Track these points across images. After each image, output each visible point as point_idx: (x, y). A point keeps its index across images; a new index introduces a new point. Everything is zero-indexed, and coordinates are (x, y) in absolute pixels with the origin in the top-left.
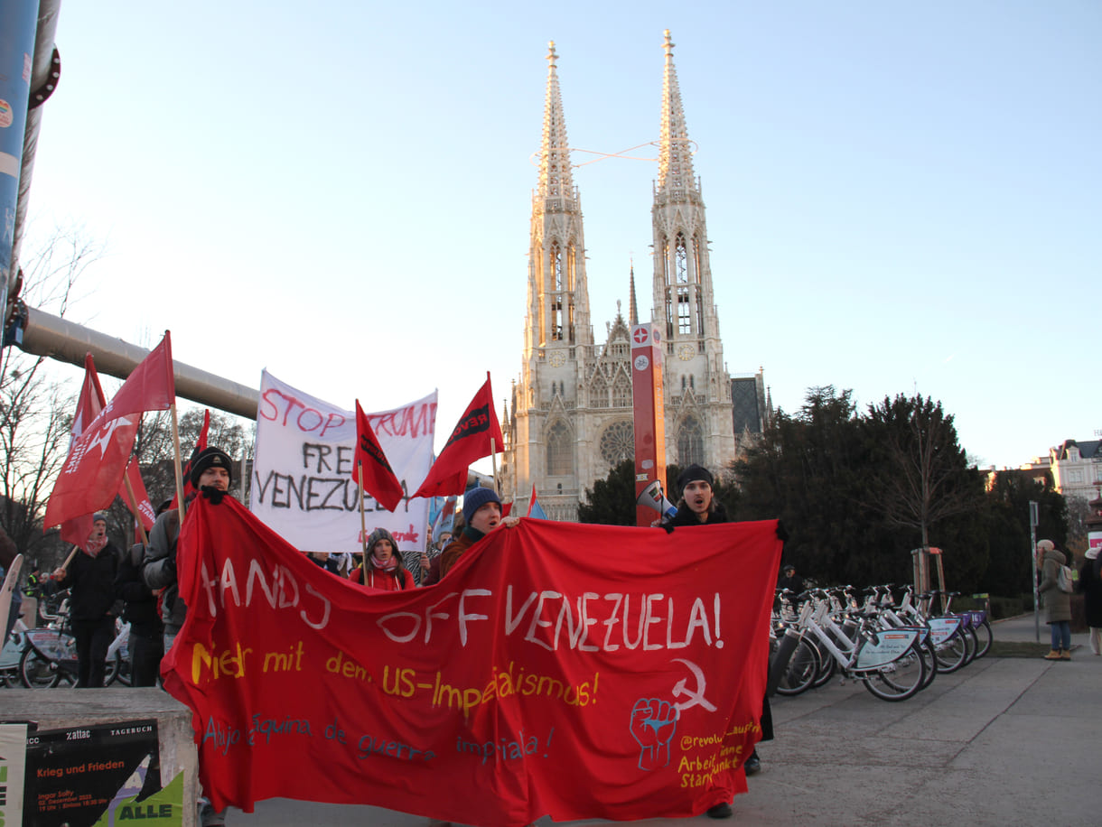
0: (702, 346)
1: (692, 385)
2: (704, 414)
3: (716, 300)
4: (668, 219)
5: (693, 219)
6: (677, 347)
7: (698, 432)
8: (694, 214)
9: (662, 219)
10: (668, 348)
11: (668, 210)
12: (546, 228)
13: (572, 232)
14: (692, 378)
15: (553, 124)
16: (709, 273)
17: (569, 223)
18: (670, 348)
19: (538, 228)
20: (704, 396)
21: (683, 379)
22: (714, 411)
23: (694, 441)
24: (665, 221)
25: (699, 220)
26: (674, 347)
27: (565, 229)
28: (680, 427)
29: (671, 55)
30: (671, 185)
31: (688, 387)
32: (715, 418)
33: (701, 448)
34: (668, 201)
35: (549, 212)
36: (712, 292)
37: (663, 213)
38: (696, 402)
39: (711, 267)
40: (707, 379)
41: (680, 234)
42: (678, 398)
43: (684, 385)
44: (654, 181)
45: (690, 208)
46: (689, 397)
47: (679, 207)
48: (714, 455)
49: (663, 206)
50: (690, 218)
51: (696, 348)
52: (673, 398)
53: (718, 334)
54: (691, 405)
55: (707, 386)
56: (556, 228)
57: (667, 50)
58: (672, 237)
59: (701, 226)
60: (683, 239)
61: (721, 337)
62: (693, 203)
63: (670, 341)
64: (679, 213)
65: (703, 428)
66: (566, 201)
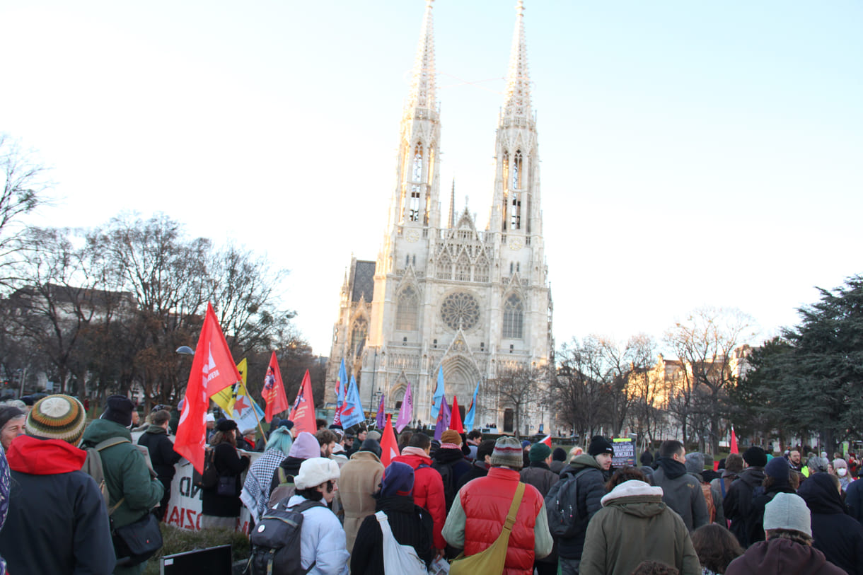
0: (528, 241)
1: (518, 270)
2: (526, 294)
3: (542, 207)
4: (511, 139)
5: (530, 141)
6: (509, 239)
7: (519, 308)
8: (531, 138)
9: (506, 137)
10: (502, 239)
11: (511, 131)
12: (414, 130)
13: (433, 137)
14: (518, 265)
15: (426, 50)
16: (538, 184)
17: (432, 130)
18: (504, 239)
19: (407, 130)
20: (527, 280)
21: (512, 265)
22: (536, 292)
23: (516, 315)
24: (508, 139)
25: (533, 143)
26: (507, 238)
27: (429, 134)
28: (506, 302)
29: (522, 15)
30: (515, 112)
31: (515, 271)
32: (535, 298)
33: (521, 321)
34: (512, 124)
35: (417, 118)
36: (540, 200)
37: (507, 133)
38: (521, 284)
39: (541, 180)
40: (531, 267)
41: (519, 152)
42: (507, 279)
43: (511, 269)
44: (501, 108)
45: (528, 132)
46: (516, 279)
47: (520, 130)
48: (533, 327)
49: (507, 128)
50: (528, 140)
51: (524, 242)
52: (503, 278)
53: (541, 233)
54: (516, 285)
55: (531, 272)
56: (422, 131)
57: (520, 11)
58: (512, 152)
59: (535, 148)
60: (521, 156)
61: (543, 235)
62: (531, 129)
63: (504, 233)
64: (520, 135)
65: (524, 305)
66: (432, 112)
